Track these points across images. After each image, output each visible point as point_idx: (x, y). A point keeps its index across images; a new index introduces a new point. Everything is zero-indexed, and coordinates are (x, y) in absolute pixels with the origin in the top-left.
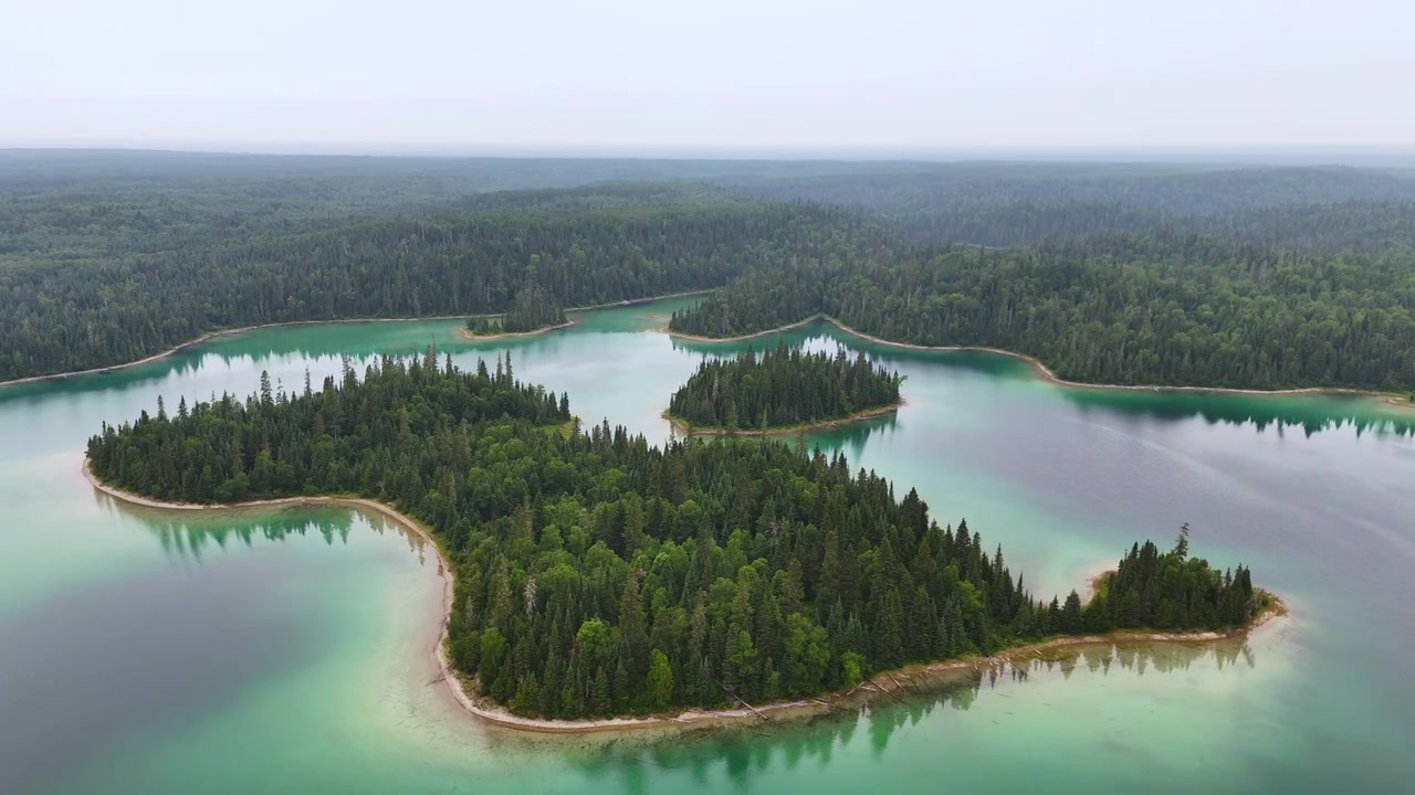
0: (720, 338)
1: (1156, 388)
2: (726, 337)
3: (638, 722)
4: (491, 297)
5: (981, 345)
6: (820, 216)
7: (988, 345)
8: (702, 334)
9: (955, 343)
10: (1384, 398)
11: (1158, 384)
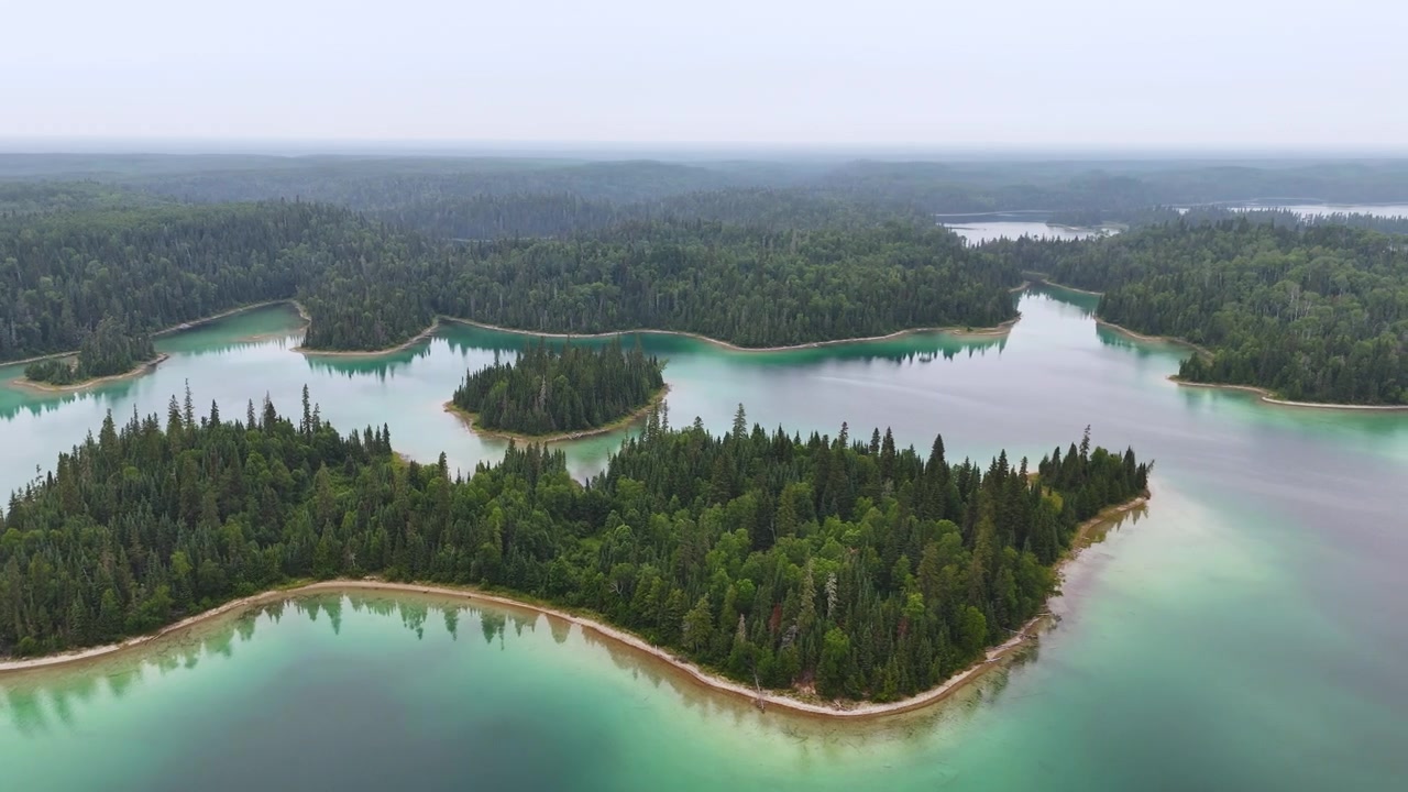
0: (381, 350)
1: (815, 345)
2: (386, 349)
3: (968, 673)
4: (18, 337)
5: (637, 328)
6: (336, 216)
7: (645, 326)
8: (355, 348)
9: (615, 328)
10: (950, 332)
11: (815, 342)
